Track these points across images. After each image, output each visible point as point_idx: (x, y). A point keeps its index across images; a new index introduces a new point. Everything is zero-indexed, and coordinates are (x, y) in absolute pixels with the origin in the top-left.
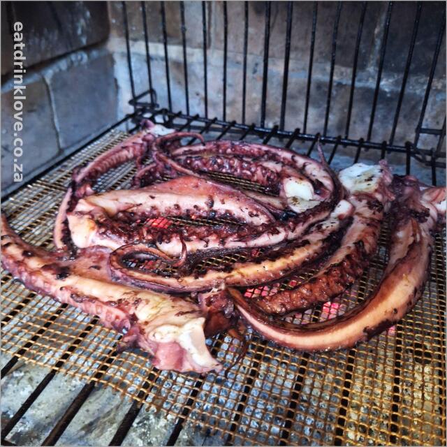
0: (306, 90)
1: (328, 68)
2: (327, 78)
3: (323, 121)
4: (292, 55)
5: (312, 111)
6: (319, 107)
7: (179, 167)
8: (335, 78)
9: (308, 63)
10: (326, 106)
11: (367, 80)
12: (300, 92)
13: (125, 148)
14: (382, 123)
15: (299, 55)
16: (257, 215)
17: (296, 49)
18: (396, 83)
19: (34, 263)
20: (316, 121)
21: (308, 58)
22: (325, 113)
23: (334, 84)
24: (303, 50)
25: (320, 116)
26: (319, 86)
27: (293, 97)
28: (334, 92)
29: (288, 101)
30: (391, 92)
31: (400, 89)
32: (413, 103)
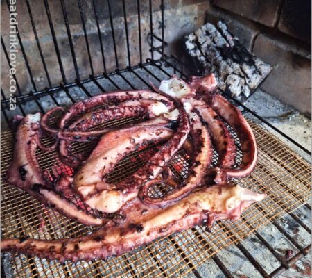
0: (54, 48)
1: (64, 28)
2: (66, 36)
3: (73, 64)
4: (37, 28)
5: (64, 60)
6: (68, 55)
7: (85, 133)
8: (72, 34)
9: (50, 29)
10: (71, 54)
11: (90, 29)
12: (51, 50)
13: (29, 143)
14: (107, 51)
15: (42, 26)
16: (161, 133)
17: (38, 22)
18: (107, 26)
19: (111, 239)
20: (69, 66)
21: (49, 26)
22: (72, 58)
23: (72, 38)
24: (43, 22)
25: (70, 61)
26: (63, 43)
27: (48, 55)
28: (74, 43)
29: (45, 59)
30: (106, 32)
31: (110, 29)
32: (119, 34)
